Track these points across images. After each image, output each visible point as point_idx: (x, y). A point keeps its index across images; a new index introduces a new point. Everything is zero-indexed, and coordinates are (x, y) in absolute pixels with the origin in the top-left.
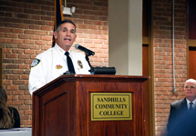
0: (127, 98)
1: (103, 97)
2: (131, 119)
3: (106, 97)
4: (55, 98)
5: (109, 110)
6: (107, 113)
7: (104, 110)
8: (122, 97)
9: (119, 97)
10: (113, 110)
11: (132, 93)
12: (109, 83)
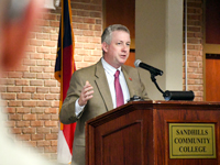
0: (209, 130)
1: (182, 129)
2: (214, 157)
3: (186, 129)
4: (120, 129)
5: (190, 145)
6: (188, 149)
7: (184, 145)
8: (204, 129)
9: (200, 129)
10: (194, 145)
11: (215, 123)
12: (189, 111)
